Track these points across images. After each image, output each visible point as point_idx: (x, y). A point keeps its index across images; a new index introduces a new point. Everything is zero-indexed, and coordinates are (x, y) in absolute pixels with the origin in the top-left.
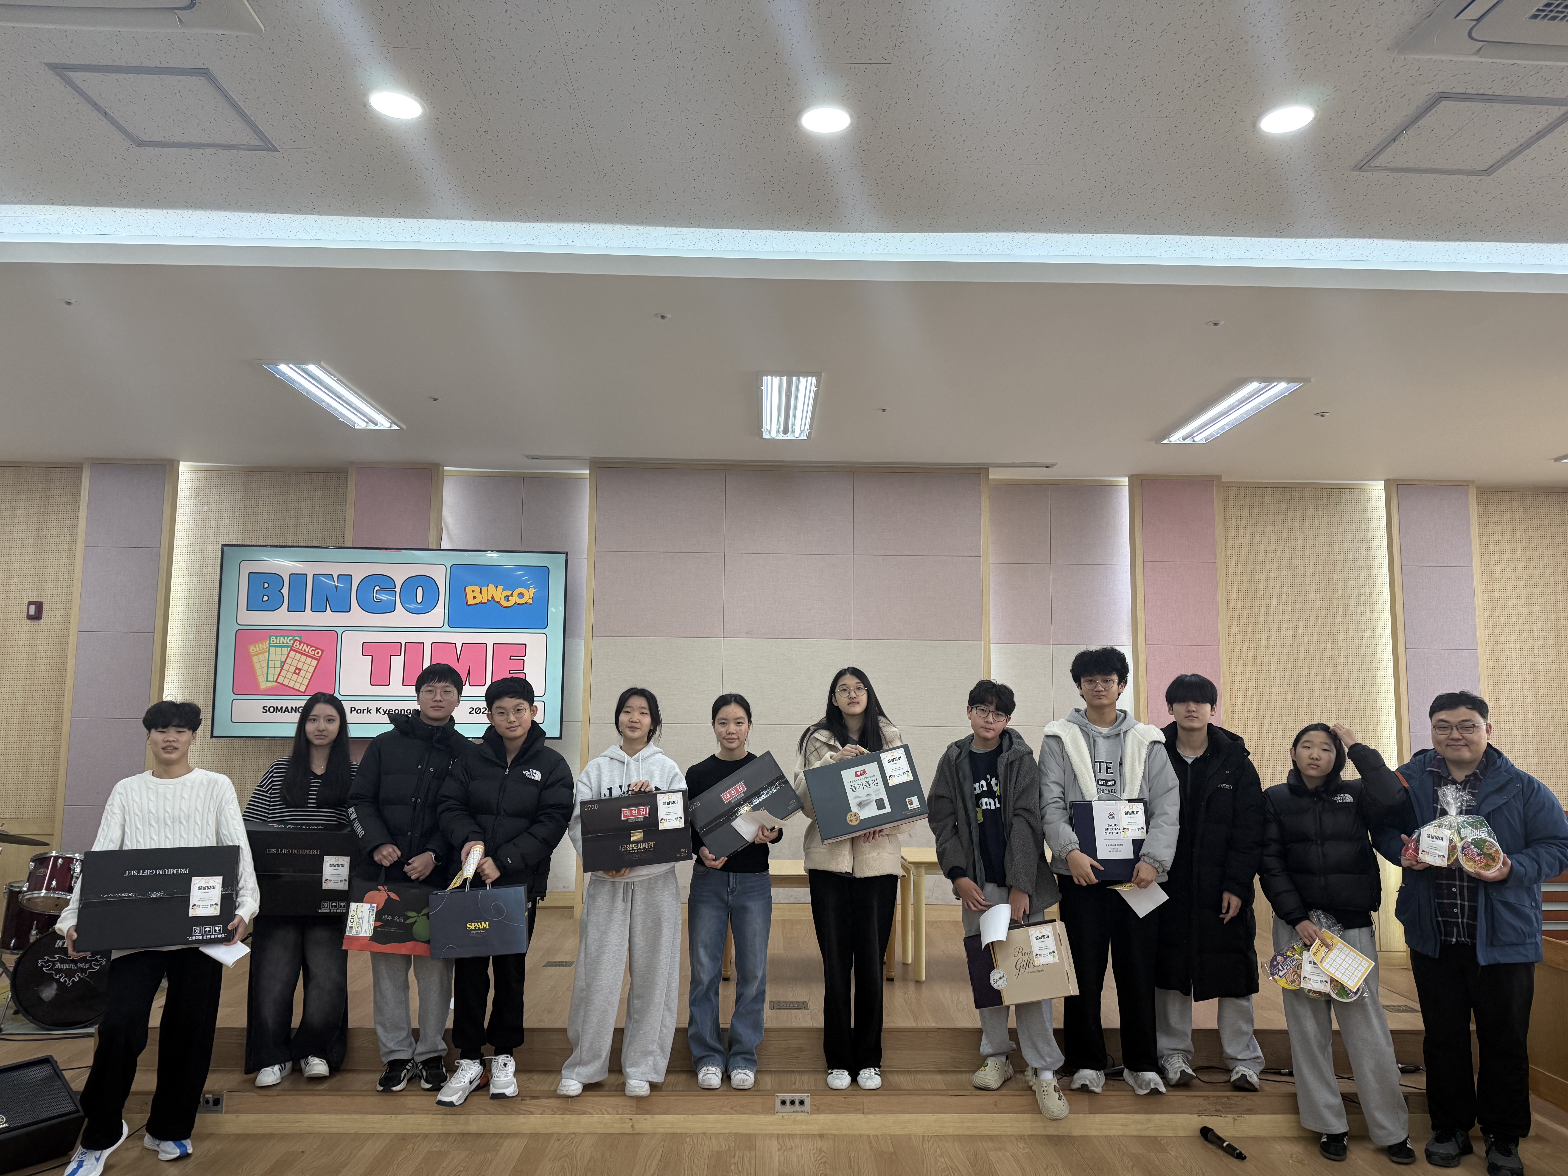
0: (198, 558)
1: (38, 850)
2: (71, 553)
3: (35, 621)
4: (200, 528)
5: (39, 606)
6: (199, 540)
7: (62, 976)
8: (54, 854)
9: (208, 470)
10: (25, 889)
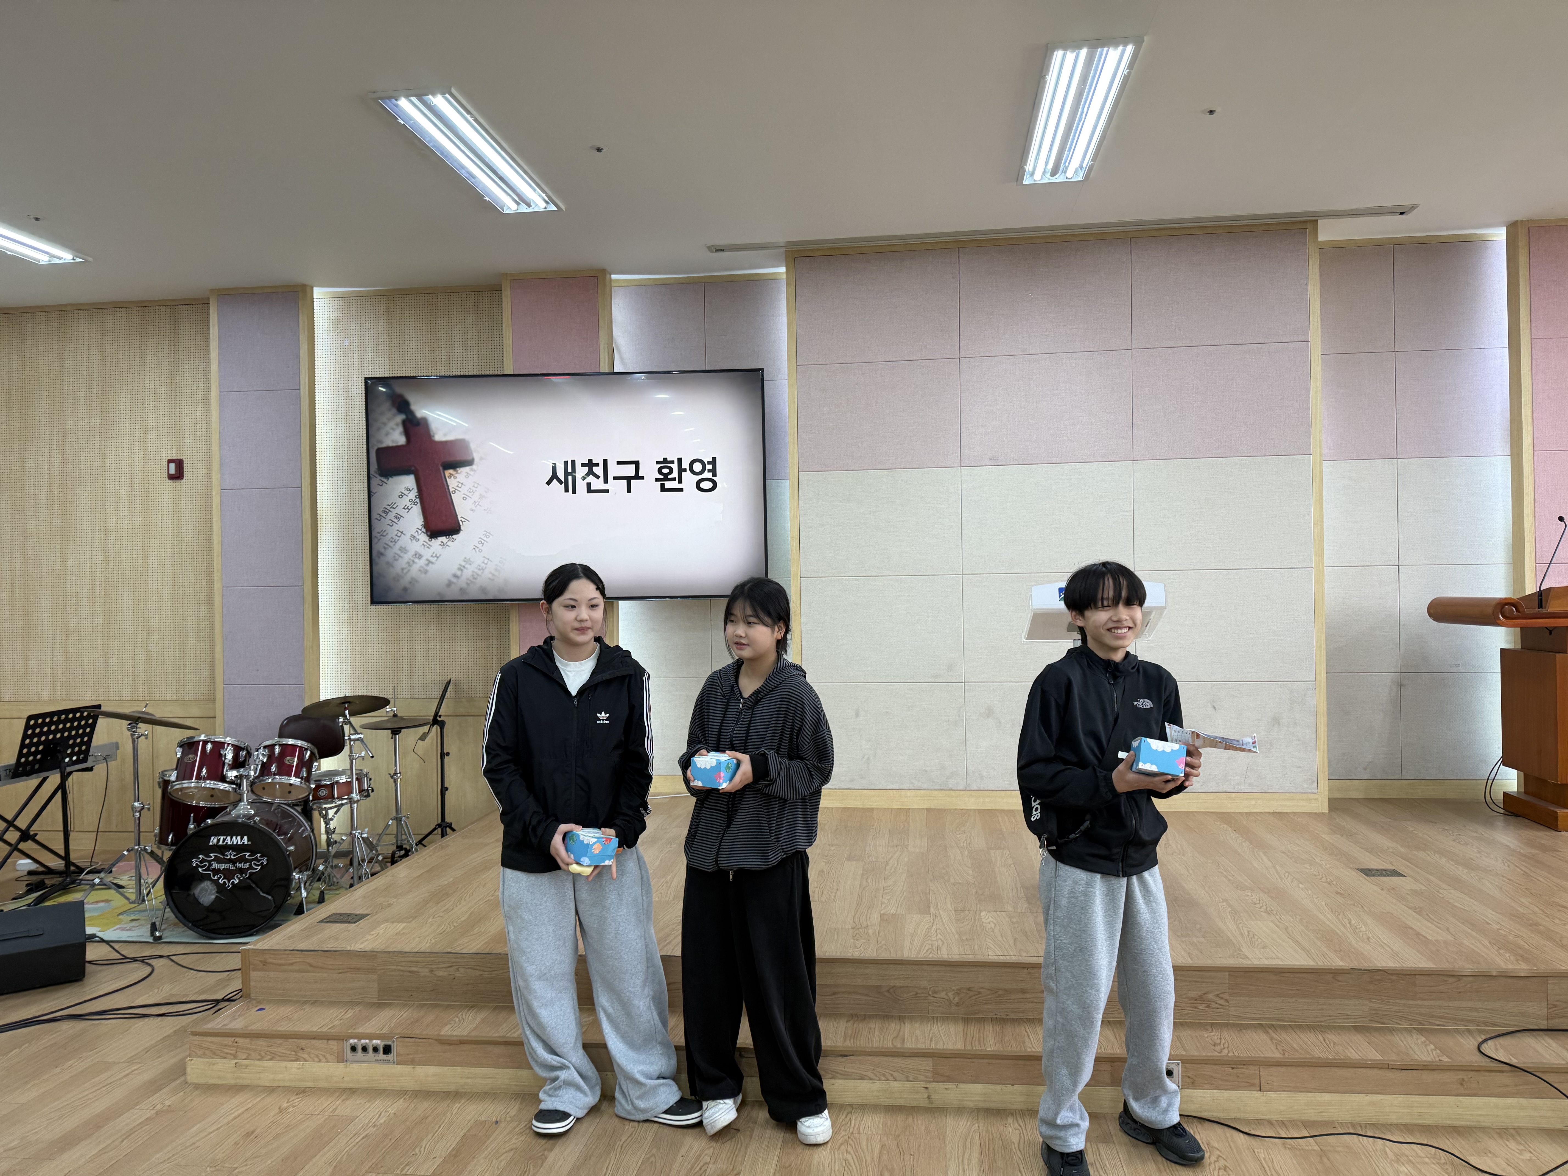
0: (343, 401)
1: (186, 734)
2: (206, 401)
3: (177, 481)
4: (342, 366)
5: (179, 464)
6: (342, 379)
7: (221, 877)
8: (203, 737)
9: (346, 298)
10: (173, 778)
